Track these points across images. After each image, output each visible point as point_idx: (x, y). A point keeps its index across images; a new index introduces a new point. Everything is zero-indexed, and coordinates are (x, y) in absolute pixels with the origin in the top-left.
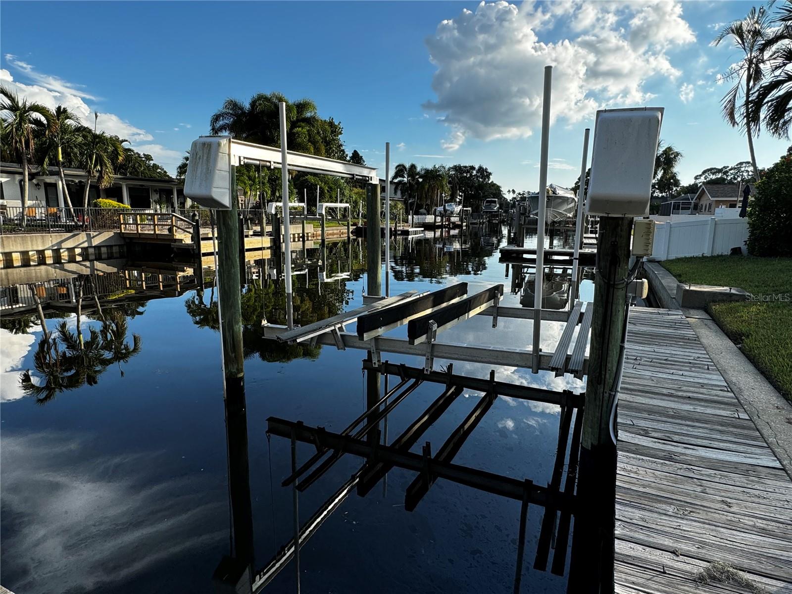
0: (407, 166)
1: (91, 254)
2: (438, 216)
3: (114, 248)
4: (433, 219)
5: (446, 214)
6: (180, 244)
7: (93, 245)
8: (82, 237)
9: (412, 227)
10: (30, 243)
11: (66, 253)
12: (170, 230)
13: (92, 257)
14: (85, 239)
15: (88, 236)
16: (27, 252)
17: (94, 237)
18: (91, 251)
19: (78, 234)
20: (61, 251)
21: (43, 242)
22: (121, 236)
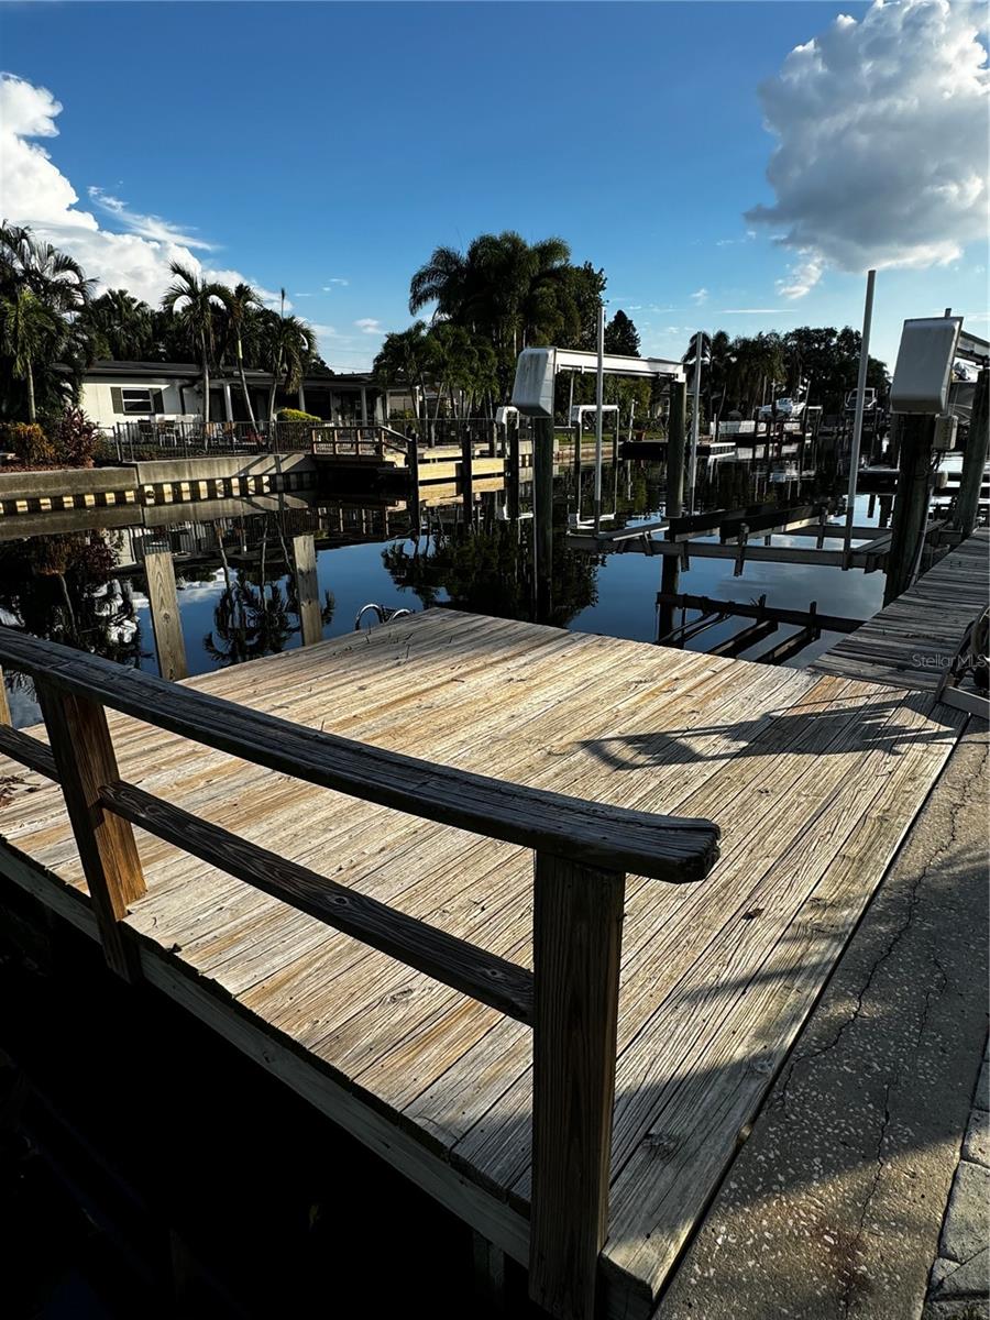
0: (712, 335)
1: (281, 484)
2: (761, 421)
3: (304, 475)
4: (753, 428)
5: (777, 419)
6: (390, 468)
7: (282, 472)
8: (270, 461)
9: (716, 441)
10: (216, 469)
11: (253, 483)
12: (379, 451)
13: (280, 488)
14: (274, 463)
15: (277, 458)
16: (214, 480)
17: (283, 461)
18: (280, 479)
19: (266, 457)
20: (249, 479)
21: (230, 468)
22: (312, 459)
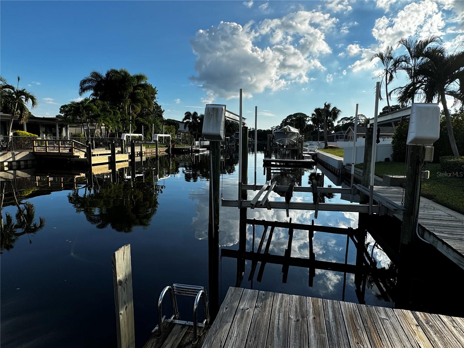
0: (192, 113)
1: (14, 166)
3: (29, 162)
6: (77, 159)
7: (16, 160)
8: (9, 155)
9: (200, 148)
12: (71, 150)
13: (15, 168)
14: (11, 156)
15: (13, 154)
17: (16, 155)
18: (14, 163)
19: (6, 153)
22: (34, 154)
